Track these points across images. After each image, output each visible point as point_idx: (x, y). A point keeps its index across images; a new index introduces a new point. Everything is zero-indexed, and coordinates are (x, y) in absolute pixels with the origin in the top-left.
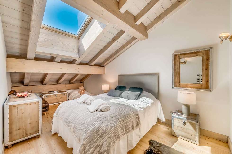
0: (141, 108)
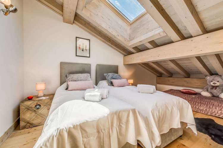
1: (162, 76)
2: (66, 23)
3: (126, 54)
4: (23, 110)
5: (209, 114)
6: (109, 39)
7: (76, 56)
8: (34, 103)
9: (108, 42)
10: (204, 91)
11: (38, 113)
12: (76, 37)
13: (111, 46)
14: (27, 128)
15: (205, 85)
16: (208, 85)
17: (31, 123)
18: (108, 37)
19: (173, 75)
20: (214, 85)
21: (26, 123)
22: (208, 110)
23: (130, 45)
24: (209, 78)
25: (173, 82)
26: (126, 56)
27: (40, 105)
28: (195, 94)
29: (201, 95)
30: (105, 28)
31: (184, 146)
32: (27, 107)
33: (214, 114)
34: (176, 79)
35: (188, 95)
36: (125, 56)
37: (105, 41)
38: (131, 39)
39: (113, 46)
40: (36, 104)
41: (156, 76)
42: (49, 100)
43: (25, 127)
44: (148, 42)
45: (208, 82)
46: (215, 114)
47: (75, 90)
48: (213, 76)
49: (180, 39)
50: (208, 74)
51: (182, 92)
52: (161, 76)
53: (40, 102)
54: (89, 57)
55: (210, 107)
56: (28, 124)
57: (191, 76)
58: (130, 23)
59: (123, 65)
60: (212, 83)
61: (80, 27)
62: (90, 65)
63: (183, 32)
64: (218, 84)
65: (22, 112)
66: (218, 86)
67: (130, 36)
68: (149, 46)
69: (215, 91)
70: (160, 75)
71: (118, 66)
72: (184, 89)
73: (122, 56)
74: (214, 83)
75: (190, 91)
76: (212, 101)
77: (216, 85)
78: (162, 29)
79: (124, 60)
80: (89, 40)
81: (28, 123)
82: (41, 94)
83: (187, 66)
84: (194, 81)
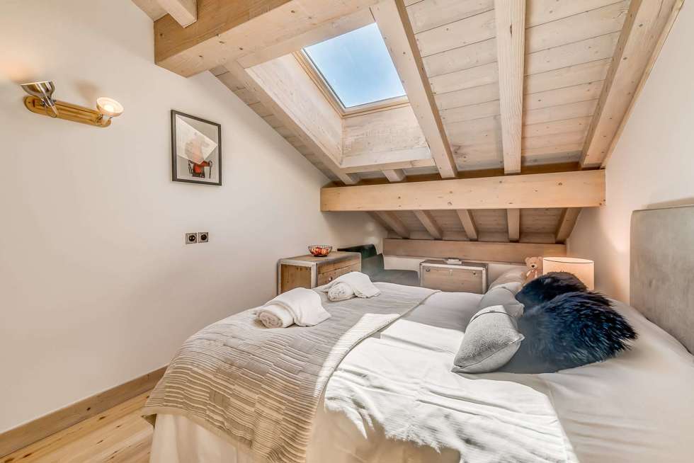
0: (363, 411)
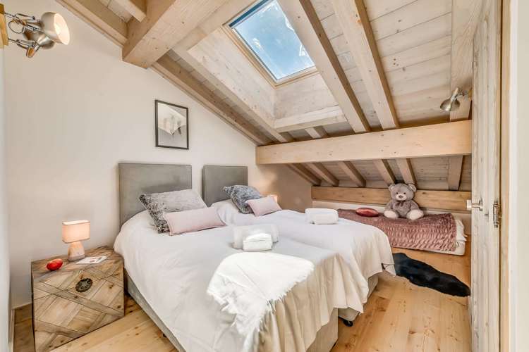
1: (322, 184)
2: (132, 63)
3: (262, 143)
4: (43, 301)
5: (398, 246)
6: (231, 108)
7: (157, 145)
8: (74, 277)
9: (228, 116)
10: (387, 209)
11: (85, 301)
12: (156, 101)
13: (234, 125)
14: (56, 347)
15: (387, 199)
16: (392, 199)
17: (66, 331)
18: (228, 105)
19: (340, 182)
20: (400, 199)
21: (51, 333)
22: (396, 239)
23: (275, 126)
24: (393, 188)
25: (341, 197)
26: (263, 145)
27: (90, 280)
28: (377, 215)
29: (384, 216)
30: (232, 90)
31: (383, 299)
32: (55, 291)
33: (404, 245)
34: (346, 191)
35: (369, 219)
36: (260, 146)
37: (222, 113)
38: (279, 116)
39: (238, 125)
40: (79, 280)
41: (310, 185)
42: (112, 264)
43: (50, 347)
44: (315, 128)
45: (392, 193)
46: (406, 245)
47: (187, 232)
48: (399, 185)
49: (365, 130)
50: (392, 181)
51: (359, 214)
52: (319, 186)
53: (91, 271)
54: (188, 148)
55: (398, 235)
56: (59, 336)
57: (368, 185)
58: (275, 83)
59: (256, 166)
60: (397, 197)
61: (165, 76)
62: (190, 166)
63: (369, 119)
64: (405, 197)
65: (41, 306)
66: (404, 201)
67: (275, 109)
68: (314, 133)
69: (402, 209)
70: (318, 183)
71: (247, 168)
72: (361, 208)
73: (254, 145)
74: (400, 197)
75: (369, 211)
76: (400, 225)
77: (403, 199)
78: (341, 111)
79: (257, 155)
80: (187, 109)
81: (59, 332)
82: (78, 251)
83: (364, 168)
84: (372, 193)
